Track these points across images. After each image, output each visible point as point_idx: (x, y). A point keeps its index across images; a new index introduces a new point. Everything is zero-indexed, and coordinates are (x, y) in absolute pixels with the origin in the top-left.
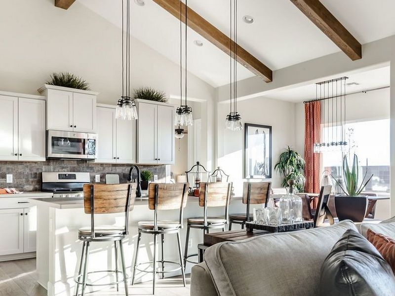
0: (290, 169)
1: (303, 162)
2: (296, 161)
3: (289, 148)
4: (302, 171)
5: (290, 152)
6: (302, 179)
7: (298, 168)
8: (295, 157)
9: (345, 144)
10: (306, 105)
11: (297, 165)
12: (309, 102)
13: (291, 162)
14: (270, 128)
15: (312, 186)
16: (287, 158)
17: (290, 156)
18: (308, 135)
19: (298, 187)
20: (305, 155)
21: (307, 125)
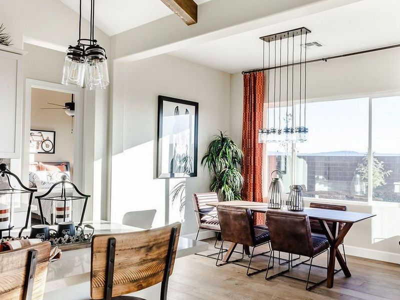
0: (222, 164)
1: (241, 153)
2: (231, 153)
3: (222, 135)
4: (239, 166)
5: (224, 140)
6: (238, 179)
7: (234, 162)
8: (230, 148)
9: (305, 131)
10: (245, 76)
11: (233, 157)
12: (249, 72)
13: (225, 153)
14: (196, 105)
15: (252, 188)
16: (218, 147)
17: (222, 145)
18: (247, 117)
19: (233, 190)
20: (243, 144)
21: (246, 103)
